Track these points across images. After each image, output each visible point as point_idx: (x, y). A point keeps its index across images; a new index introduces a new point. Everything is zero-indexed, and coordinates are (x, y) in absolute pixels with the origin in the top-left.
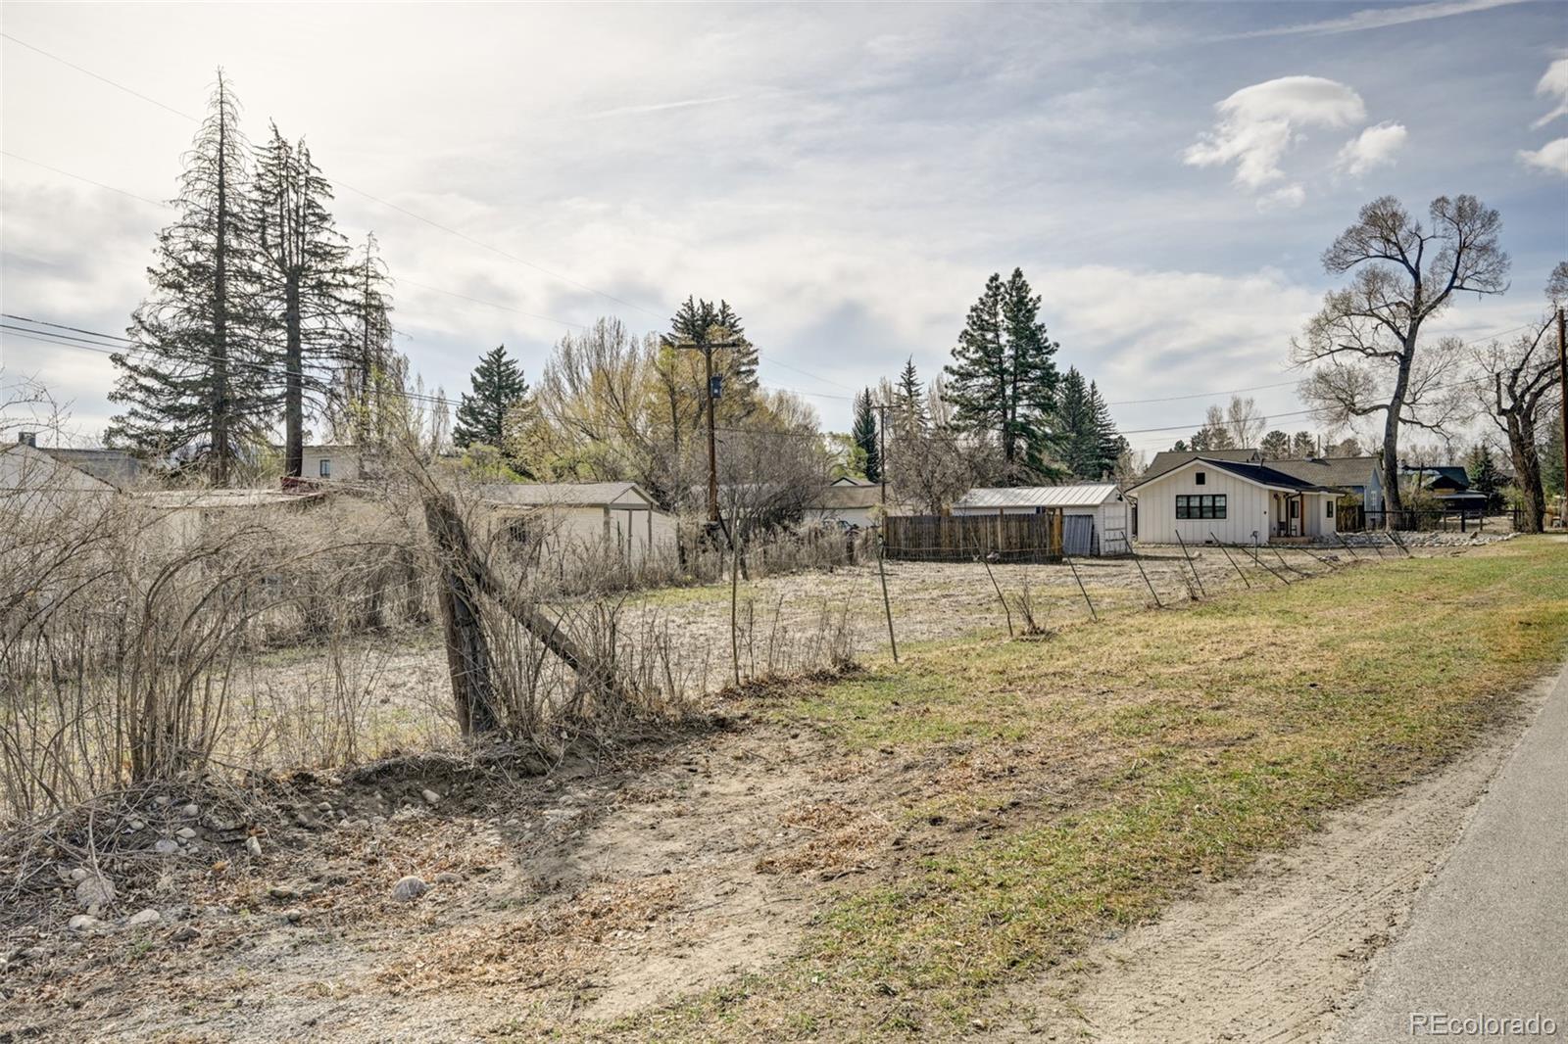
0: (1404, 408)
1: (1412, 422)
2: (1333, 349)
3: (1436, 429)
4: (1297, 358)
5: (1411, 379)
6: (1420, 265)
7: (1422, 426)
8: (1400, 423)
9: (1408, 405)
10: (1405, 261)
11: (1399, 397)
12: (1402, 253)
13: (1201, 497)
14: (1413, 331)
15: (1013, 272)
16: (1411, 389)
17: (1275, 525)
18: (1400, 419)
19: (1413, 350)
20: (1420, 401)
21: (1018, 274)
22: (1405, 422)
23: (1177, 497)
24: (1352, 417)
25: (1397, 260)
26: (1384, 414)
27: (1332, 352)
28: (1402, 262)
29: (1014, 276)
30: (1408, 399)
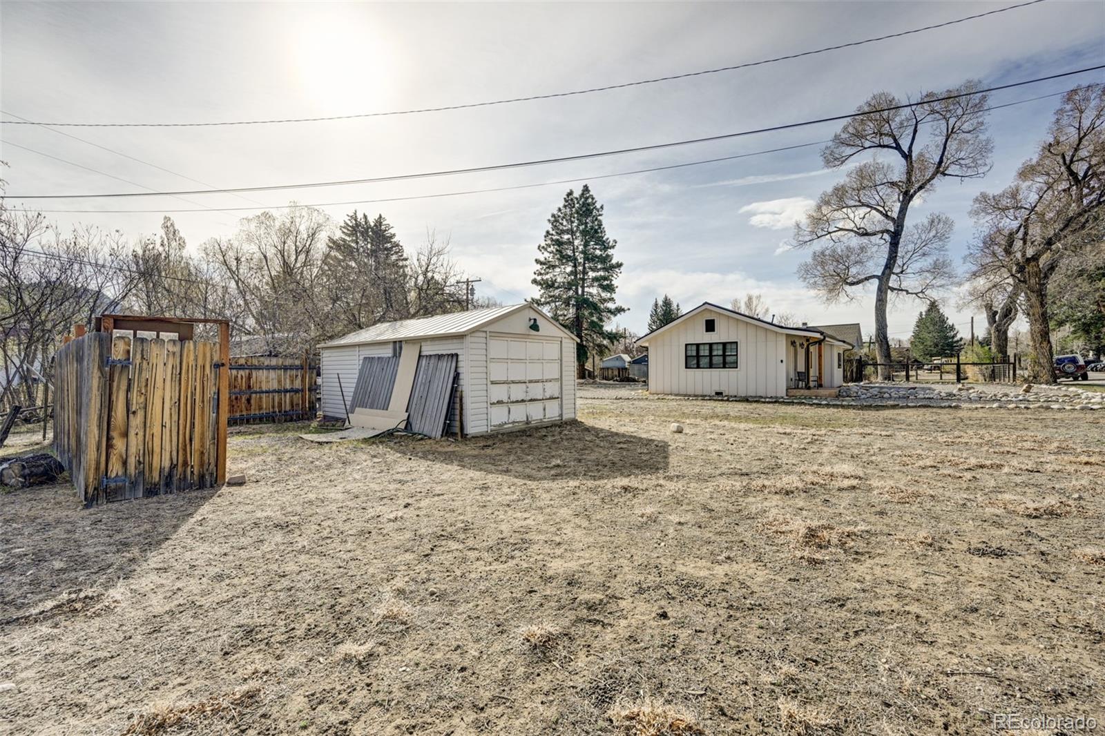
0: (893, 277)
1: (899, 290)
2: (830, 230)
3: (920, 295)
4: (800, 239)
5: (900, 253)
6: (913, 148)
7: (908, 292)
8: (889, 291)
9: (897, 274)
10: (898, 148)
11: (889, 267)
12: (895, 141)
13: (711, 345)
14: (903, 211)
15: (582, 188)
16: (899, 262)
17: (792, 375)
18: (890, 288)
19: (902, 226)
20: (908, 271)
21: (586, 189)
22: (893, 289)
23: (686, 345)
24: (847, 288)
25: (892, 147)
26: (876, 282)
27: (830, 233)
28: (896, 148)
29: (583, 191)
30: (897, 270)
